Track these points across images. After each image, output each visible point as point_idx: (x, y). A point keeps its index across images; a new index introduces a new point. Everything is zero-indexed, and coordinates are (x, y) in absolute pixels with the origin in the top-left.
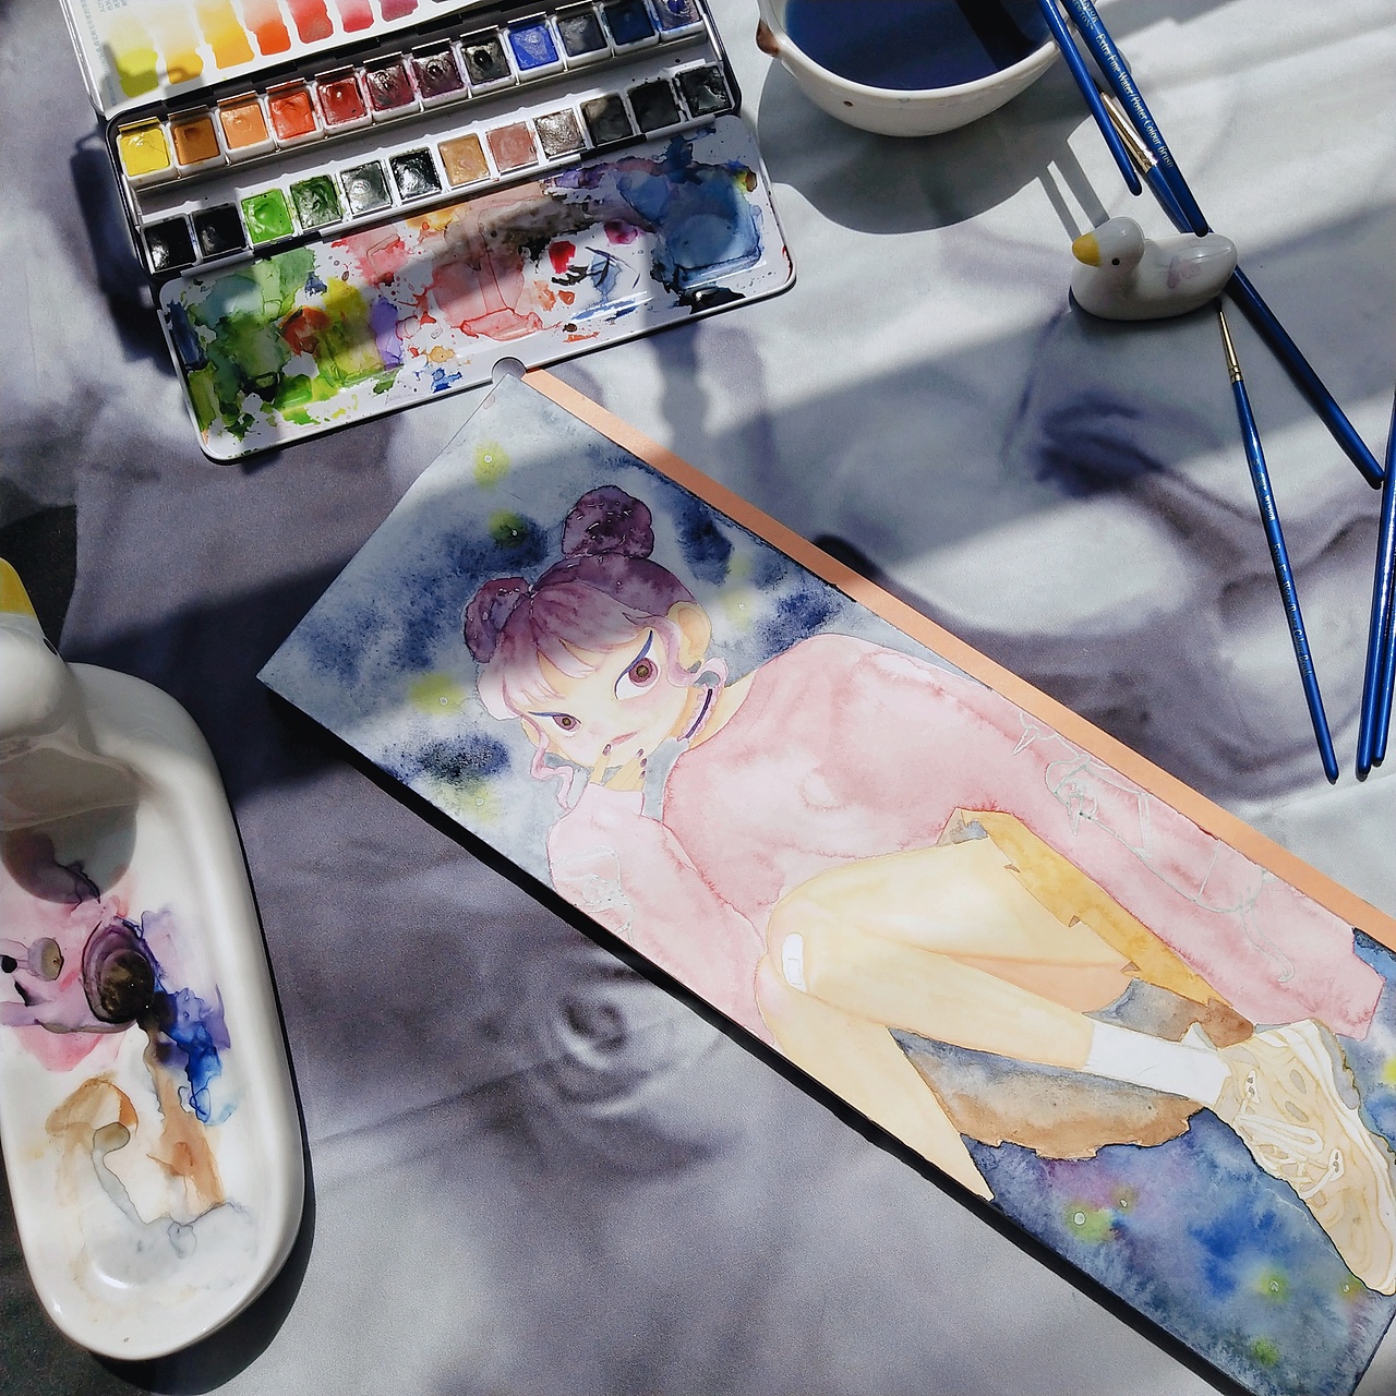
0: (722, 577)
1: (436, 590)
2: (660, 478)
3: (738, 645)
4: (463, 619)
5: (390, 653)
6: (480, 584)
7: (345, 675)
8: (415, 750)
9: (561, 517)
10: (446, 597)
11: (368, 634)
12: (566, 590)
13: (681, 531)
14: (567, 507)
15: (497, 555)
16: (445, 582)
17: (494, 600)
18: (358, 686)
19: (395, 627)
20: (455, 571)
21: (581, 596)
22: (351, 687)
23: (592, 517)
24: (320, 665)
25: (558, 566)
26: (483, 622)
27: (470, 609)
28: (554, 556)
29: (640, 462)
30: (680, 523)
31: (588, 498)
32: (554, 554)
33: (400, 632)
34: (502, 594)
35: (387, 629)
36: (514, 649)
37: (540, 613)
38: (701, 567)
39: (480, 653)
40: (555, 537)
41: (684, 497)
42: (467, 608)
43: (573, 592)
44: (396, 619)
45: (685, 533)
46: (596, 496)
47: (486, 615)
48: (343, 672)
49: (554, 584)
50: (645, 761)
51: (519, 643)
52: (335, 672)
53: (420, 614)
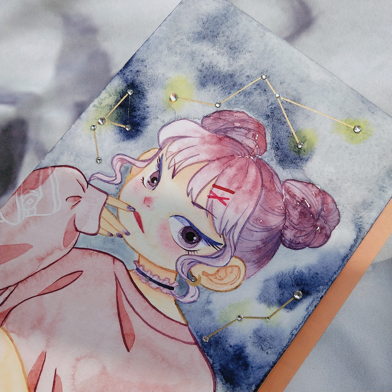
0: (265, 301)
1: (257, 92)
2: (347, 255)
3: (209, 312)
4: (236, 109)
5: (211, 63)
6: (262, 121)
7: (197, 36)
8: (141, 78)
9: (314, 180)
10: (252, 98)
11: (225, 49)
12: (256, 182)
13: (304, 271)
14: (321, 184)
15: (283, 134)
16: (264, 98)
17: (249, 130)
18: (189, 43)
19: (230, 65)
20: (272, 104)
21: (251, 192)
22: (189, 39)
23: (314, 203)
24: (205, 20)
25: (275, 177)
26: (233, 122)
27: (243, 114)
28: (283, 173)
29: (360, 240)
30: (310, 270)
31: (330, 200)
32: (285, 174)
33: (226, 69)
34: (254, 136)
35: (229, 60)
36: (211, 144)
37: (239, 162)
38: (274, 286)
39: (208, 121)
40: (298, 175)
41: (331, 274)
42: (243, 112)
43: (254, 187)
44: (236, 66)
45: (301, 274)
46: (331, 206)
47: (238, 125)
48: (199, 33)
49: (261, 173)
50: (120, 236)
51: (216, 147)
52: (200, 29)
53: (240, 81)
